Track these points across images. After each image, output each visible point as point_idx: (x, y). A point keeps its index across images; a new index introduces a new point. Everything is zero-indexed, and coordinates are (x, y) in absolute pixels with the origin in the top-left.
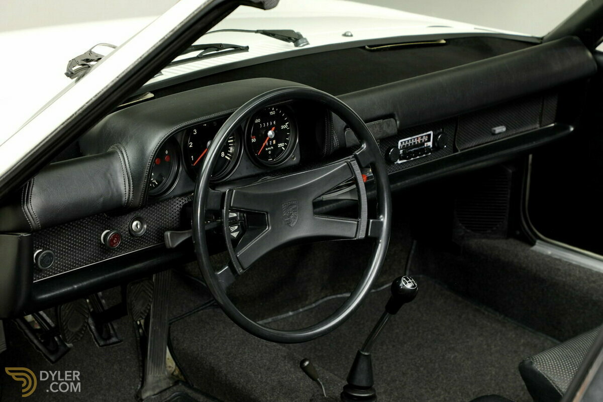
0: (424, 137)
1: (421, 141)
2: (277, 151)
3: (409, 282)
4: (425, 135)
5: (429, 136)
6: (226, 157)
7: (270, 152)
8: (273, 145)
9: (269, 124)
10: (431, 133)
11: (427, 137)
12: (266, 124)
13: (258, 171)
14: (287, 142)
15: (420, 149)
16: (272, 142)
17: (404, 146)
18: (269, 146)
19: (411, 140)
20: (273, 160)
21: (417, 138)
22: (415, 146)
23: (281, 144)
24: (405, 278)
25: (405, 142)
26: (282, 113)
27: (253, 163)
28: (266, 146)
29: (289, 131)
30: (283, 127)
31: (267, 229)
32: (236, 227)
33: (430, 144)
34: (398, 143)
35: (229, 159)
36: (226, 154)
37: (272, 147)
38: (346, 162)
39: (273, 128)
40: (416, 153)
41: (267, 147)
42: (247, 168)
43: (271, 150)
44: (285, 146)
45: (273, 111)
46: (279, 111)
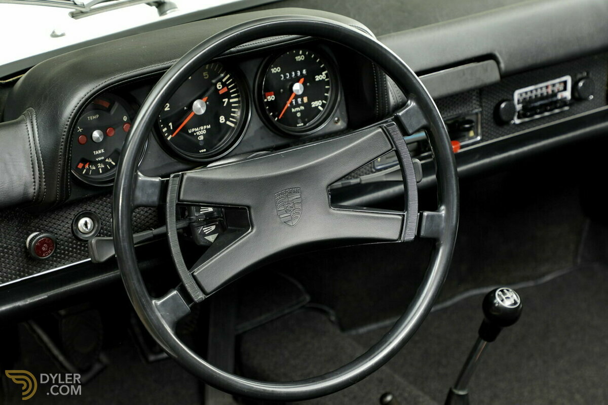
0: (557, 86)
1: (553, 91)
2: (310, 112)
3: (507, 298)
4: (560, 83)
5: (565, 83)
6: (228, 123)
7: (299, 115)
8: (303, 104)
9: (296, 74)
10: (568, 79)
11: (562, 85)
12: (291, 75)
13: (280, 142)
14: (326, 98)
15: (550, 102)
16: (302, 100)
17: (525, 99)
18: (298, 105)
19: (536, 90)
20: (305, 124)
21: (547, 87)
22: (542, 97)
23: (316, 102)
24: (502, 291)
25: (526, 93)
26: (315, 58)
27: (271, 130)
28: (292, 106)
29: (327, 83)
30: (318, 78)
31: (250, 230)
32: (213, 228)
33: (567, 94)
34: (513, 95)
35: (232, 125)
36: (227, 119)
37: (302, 108)
38: (380, 127)
39: (302, 80)
40: (543, 108)
41: (294, 107)
42: (262, 138)
43: (301, 111)
44: (323, 105)
45: (301, 55)
46: (310, 55)
